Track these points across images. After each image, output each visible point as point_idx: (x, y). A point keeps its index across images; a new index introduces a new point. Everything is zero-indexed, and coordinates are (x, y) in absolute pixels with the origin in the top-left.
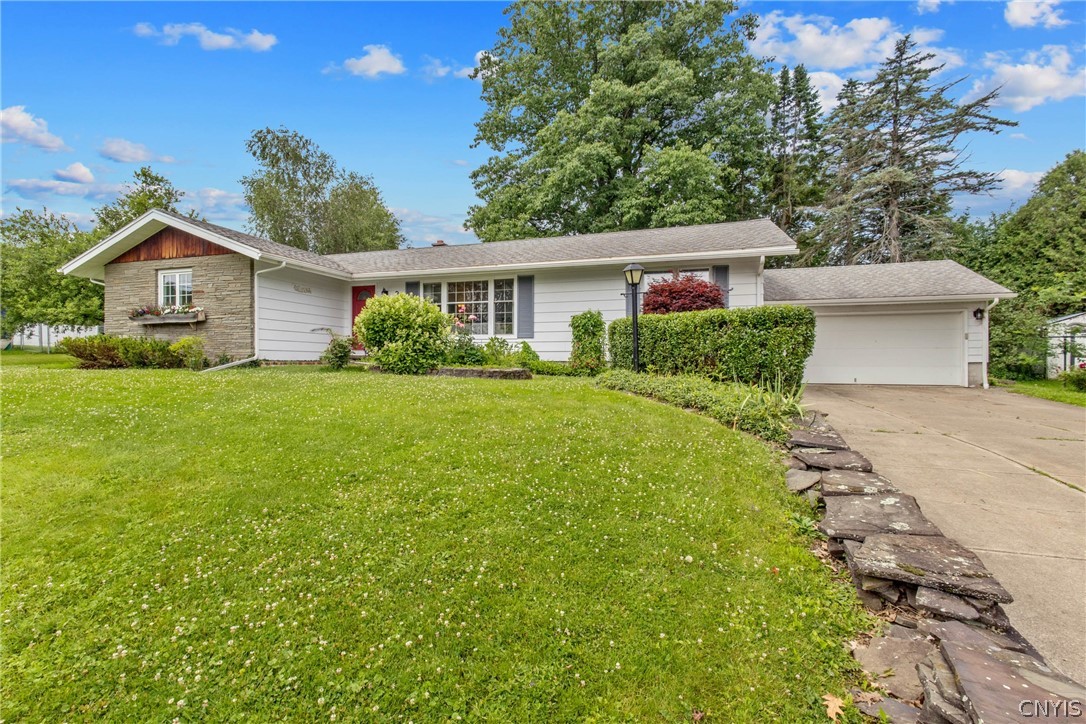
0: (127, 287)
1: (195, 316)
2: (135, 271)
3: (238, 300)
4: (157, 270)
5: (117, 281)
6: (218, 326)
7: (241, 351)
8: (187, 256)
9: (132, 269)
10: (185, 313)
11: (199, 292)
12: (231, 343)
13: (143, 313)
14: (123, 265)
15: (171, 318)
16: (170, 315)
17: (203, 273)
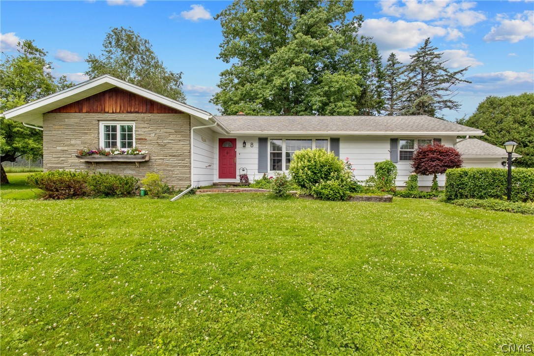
0: (68, 132)
1: (144, 158)
2: (76, 120)
3: (178, 147)
4: (99, 121)
5: (56, 127)
6: (160, 165)
7: (181, 182)
8: (131, 112)
9: (73, 118)
10: (135, 155)
11: (142, 139)
12: (172, 177)
13: (91, 153)
14: (63, 115)
15: (120, 158)
16: (120, 156)
17: (146, 125)
